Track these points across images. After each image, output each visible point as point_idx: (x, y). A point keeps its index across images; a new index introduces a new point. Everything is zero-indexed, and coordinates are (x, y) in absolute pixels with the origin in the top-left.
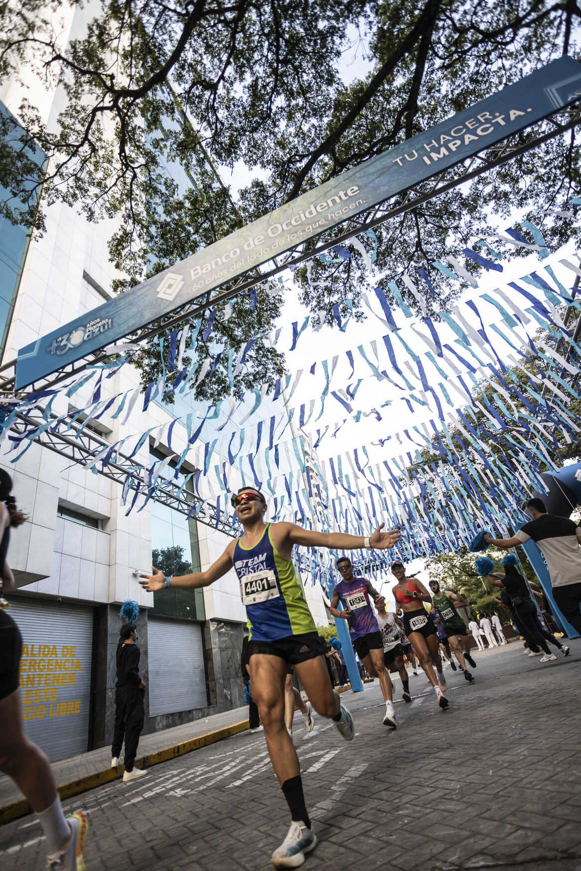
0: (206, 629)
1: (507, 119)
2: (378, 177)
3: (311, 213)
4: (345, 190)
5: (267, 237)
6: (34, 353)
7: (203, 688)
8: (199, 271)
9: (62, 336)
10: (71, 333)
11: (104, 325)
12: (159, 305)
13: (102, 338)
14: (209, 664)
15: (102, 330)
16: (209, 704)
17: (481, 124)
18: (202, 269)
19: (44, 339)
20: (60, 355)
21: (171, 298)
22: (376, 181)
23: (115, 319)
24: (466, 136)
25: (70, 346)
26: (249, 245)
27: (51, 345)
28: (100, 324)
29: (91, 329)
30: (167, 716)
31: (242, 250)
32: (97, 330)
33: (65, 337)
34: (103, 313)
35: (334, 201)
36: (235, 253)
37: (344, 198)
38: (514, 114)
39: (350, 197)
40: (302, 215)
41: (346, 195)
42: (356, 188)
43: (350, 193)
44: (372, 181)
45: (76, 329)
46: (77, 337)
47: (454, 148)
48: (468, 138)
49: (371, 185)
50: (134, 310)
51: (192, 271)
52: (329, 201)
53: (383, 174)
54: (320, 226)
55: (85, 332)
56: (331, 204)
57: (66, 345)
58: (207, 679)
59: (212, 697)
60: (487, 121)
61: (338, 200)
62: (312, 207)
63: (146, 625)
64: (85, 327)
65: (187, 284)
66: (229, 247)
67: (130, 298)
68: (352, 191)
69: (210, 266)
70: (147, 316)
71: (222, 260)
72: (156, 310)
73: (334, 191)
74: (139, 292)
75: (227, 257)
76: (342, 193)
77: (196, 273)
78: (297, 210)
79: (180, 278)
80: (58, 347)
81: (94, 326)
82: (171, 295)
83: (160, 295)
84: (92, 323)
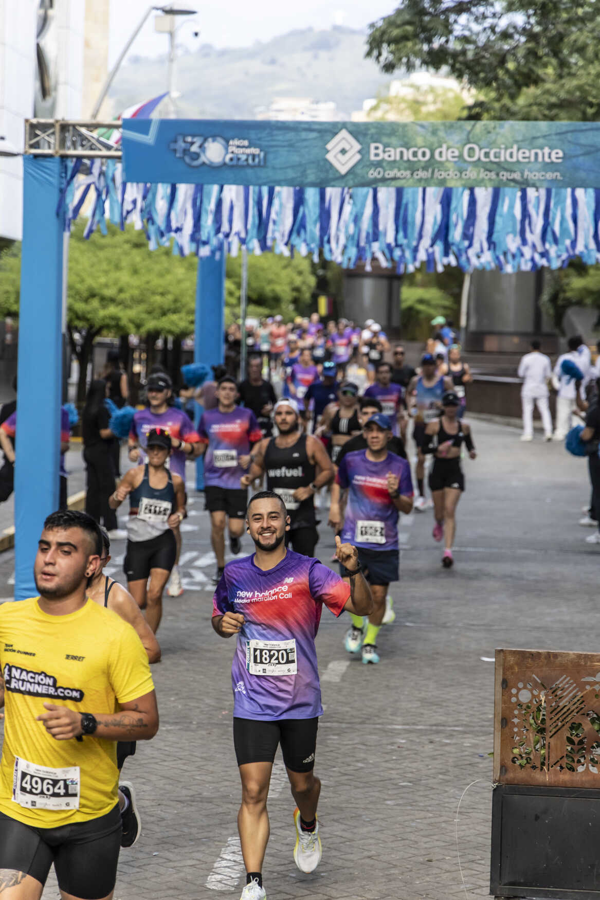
2: (584, 154)
3: (511, 155)
4: (552, 148)
5: (461, 156)
6: (149, 139)
8: (380, 151)
9: (193, 136)
10: (205, 140)
11: (254, 156)
12: (327, 171)
13: (248, 172)
15: (250, 161)
18: (384, 152)
19: (165, 124)
20: (189, 166)
21: (343, 170)
22: (581, 159)
23: (270, 157)
25: (203, 159)
26: (441, 153)
27: (175, 141)
28: (248, 151)
29: (234, 149)
31: (432, 156)
32: (244, 157)
33: (198, 141)
34: (253, 134)
35: (536, 154)
36: (424, 154)
37: (547, 160)
39: (552, 163)
40: (503, 152)
41: (550, 157)
42: (561, 154)
43: (553, 156)
44: (577, 156)
45: (214, 137)
46: (214, 152)
49: (574, 160)
50: (295, 158)
51: (373, 146)
52: (533, 152)
53: (589, 153)
54: (514, 180)
55: (226, 149)
56: (532, 159)
57: (196, 156)
61: (540, 159)
62: (515, 147)
64: (227, 142)
65: (364, 162)
66: (419, 141)
67: (291, 135)
68: (557, 155)
69: (393, 154)
70: (311, 177)
71: (408, 155)
72: (322, 175)
73: (541, 141)
74: (304, 135)
75: (415, 154)
76: (547, 150)
77: (376, 152)
78: (500, 140)
79: (357, 146)
80: (186, 151)
81: (240, 149)
82: (342, 164)
83: (330, 157)
84: (236, 142)
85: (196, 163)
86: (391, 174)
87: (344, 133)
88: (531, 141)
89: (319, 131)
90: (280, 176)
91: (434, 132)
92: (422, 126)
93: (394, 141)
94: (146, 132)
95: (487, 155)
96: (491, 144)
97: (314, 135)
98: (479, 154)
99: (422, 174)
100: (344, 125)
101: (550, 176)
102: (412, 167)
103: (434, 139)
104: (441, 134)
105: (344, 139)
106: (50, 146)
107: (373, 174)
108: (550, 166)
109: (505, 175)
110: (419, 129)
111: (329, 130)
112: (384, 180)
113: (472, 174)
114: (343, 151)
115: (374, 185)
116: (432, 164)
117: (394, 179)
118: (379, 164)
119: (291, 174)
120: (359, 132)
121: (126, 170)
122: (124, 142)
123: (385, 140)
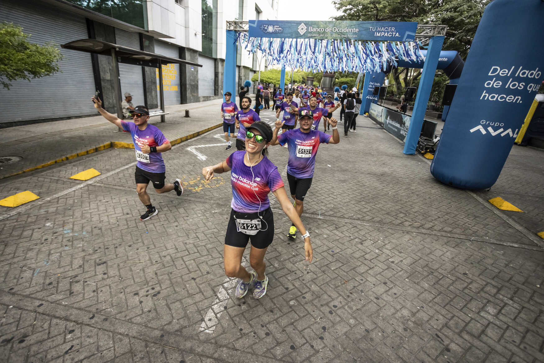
0: (216, 62)
1: (395, 34)
2: (364, 30)
3: (345, 30)
4: (356, 28)
5: (332, 31)
6: (255, 25)
7: (213, 88)
9: (266, 25)
11: (280, 30)
13: (279, 34)
14: (217, 79)
16: (215, 95)
17: (391, 32)
21: (302, 34)
23: (284, 30)
24: (386, 33)
25: (268, 31)
26: (327, 29)
27: (261, 26)
29: (275, 28)
30: (204, 97)
31: (325, 30)
32: (278, 31)
33: (267, 26)
34: (280, 24)
36: (322, 30)
38: (397, 35)
40: (343, 29)
41: (355, 31)
45: (271, 25)
46: (271, 29)
47: (382, 34)
48: (386, 34)
49: (361, 32)
50: (290, 31)
51: (310, 27)
52: (351, 29)
53: (366, 30)
54: (345, 37)
55: (273, 28)
56: (350, 31)
57: (266, 30)
58: (215, 84)
59: (216, 92)
60: (392, 32)
61: (352, 31)
62: (346, 28)
63: (197, 59)
64: (274, 26)
65: (307, 32)
66: (322, 26)
67: (289, 24)
68: (357, 30)
69: (315, 30)
70: (294, 36)
71: (318, 30)
72: (297, 35)
73: (353, 26)
74: (293, 24)
75: (320, 30)
76: (354, 29)
77: (311, 29)
78: (343, 26)
79: (306, 28)
80: (264, 29)
81: (277, 28)
82: (302, 32)
83: (299, 30)
84: (276, 26)
85: (266, 32)
86: (314, 35)
87: (303, 24)
88: (351, 26)
89: (297, 23)
90: (286, 36)
91: (326, 24)
92: (322, 22)
93: (315, 26)
94: (254, 24)
95: (339, 30)
96: (340, 27)
97: (295, 24)
98: (336, 30)
99: (322, 35)
100: (303, 22)
101: (354, 36)
102: (319, 33)
103: (325, 26)
104: (328, 24)
105: (303, 26)
106: (232, 28)
107: (309, 35)
108: (355, 33)
109: (343, 36)
110: (322, 23)
111: (299, 23)
112: (312, 37)
113: (334, 35)
114: (302, 29)
115: (309, 38)
116: (324, 33)
117: (315, 37)
118: (311, 33)
119: (289, 35)
120: (307, 23)
121: (250, 34)
122: (250, 27)
123: (313, 26)
